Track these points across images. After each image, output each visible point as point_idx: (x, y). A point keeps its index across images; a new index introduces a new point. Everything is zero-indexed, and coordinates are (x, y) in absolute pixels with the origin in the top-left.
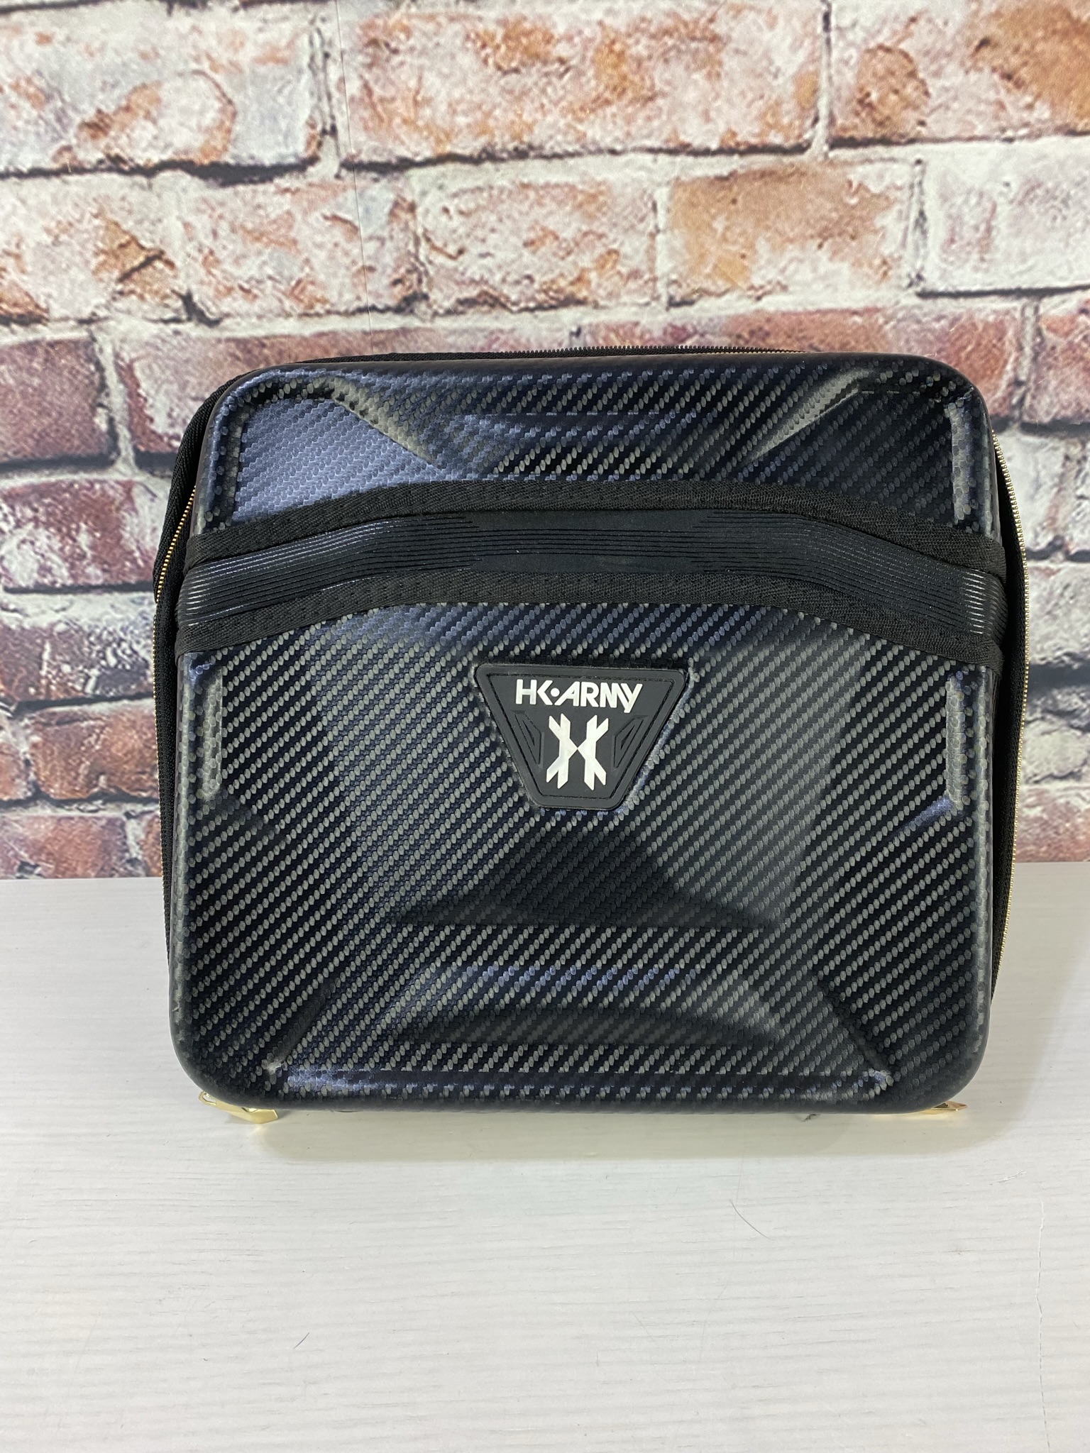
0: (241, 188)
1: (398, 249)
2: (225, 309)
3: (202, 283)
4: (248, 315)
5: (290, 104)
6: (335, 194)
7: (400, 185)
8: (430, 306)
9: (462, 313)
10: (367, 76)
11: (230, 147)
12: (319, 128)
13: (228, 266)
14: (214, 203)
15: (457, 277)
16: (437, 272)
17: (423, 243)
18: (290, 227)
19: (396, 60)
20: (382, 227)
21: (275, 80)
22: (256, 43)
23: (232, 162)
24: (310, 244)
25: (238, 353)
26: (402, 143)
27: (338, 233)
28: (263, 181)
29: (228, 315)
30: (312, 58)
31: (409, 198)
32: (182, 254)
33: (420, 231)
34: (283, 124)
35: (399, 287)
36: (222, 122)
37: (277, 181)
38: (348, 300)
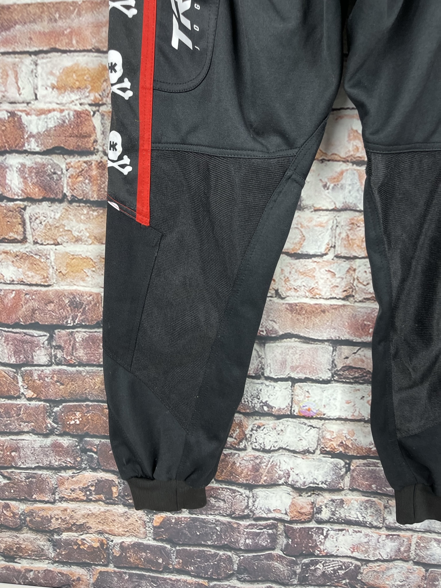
0: (301, 260)
1: (347, 281)
2: (288, 294)
3: (283, 286)
4: (294, 296)
5: (322, 238)
6: (331, 264)
7: (352, 263)
8: (354, 299)
9: (365, 302)
10: (348, 232)
11: (301, 249)
12: (330, 246)
13: (292, 282)
14: (292, 264)
15: (365, 291)
16: (359, 289)
17: (356, 281)
18: (314, 272)
19: (359, 229)
20: (343, 275)
21: (319, 231)
22: (316, 221)
23: (300, 253)
24: (319, 278)
25: (289, 308)
26: (356, 252)
27: (329, 275)
28: (308, 258)
29: (288, 296)
30: (332, 227)
31: (354, 267)
32: (279, 278)
33: (356, 277)
34: (319, 244)
35: (345, 292)
36: (300, 242)
37: (313, 259)
38: (328, 295)
